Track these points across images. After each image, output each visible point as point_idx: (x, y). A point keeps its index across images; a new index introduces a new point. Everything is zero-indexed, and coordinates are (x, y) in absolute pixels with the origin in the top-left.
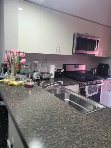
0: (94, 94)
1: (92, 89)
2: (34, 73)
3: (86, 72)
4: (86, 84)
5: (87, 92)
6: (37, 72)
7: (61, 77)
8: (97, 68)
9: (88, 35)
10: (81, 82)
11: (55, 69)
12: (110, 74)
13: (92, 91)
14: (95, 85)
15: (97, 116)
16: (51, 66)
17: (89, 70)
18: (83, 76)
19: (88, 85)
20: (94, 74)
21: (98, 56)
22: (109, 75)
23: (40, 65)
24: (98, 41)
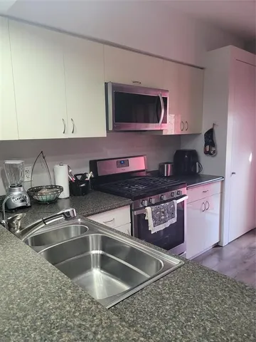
0: (167, 224)
1: (163, 212)
2: (14, 191)
3: (147, 172)
4: (146, 203)
5: (151, 223)
6: (22, 188)
7: (86, 194)
8: (171, 161)
9: (140, 85)
10: (135, 198)
11: (70, 174)
12: (201, 173)
13: (163, 217)
14: (167, 204)
15: (160, 294)
16: (57, 167)
17: (154, 168)
18: (141, 184)
19: (153, 205)
20: (167, 177)
21: (173, 134)
22: (199, 175)
23: (30, 168)
24: (165, 99)
